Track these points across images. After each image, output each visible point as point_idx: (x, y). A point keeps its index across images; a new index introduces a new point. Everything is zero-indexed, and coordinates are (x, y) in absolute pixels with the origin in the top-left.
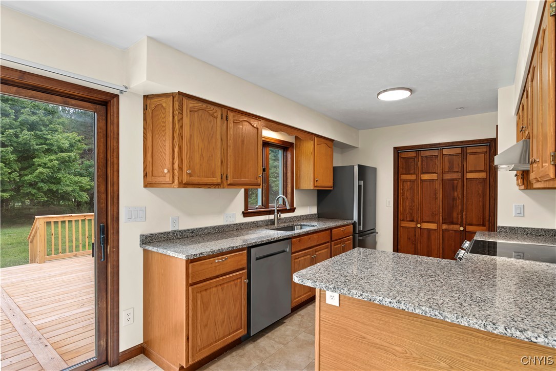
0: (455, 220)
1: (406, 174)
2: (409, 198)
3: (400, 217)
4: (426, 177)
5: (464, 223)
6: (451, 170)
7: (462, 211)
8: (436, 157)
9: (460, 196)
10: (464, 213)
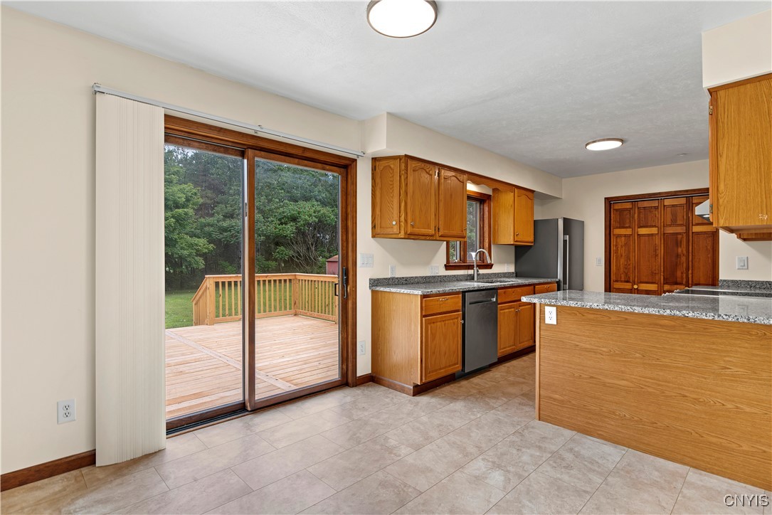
0: (679, 280)
1: (620, 228)
2: (624, 255)
3: (613, 278)
4: (643, 231)
5: (690, 282)
6: (674, 223)
7: (688, 269)
8: (656, 208)
9: (685, 252)
10: (690, 272)
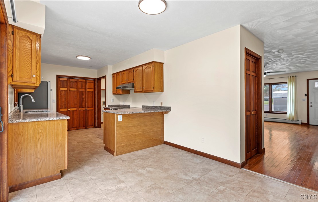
0: (83, 106)
1: (62, 87)
2: (64, 98)
3: (59, 107)
4: (72, 89)
5: (87, 107)
6: (82, 87)
7: (86, 103)
8: (76, 82)
9: (85, 97)
10: (87, 103)
